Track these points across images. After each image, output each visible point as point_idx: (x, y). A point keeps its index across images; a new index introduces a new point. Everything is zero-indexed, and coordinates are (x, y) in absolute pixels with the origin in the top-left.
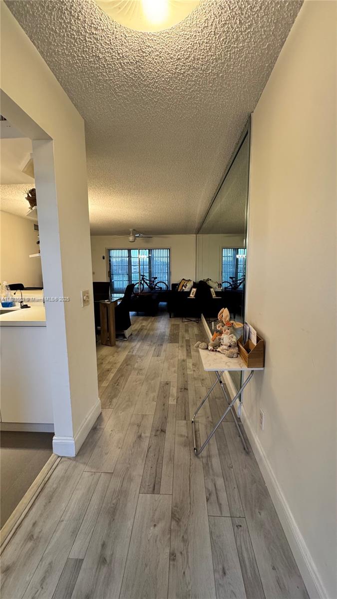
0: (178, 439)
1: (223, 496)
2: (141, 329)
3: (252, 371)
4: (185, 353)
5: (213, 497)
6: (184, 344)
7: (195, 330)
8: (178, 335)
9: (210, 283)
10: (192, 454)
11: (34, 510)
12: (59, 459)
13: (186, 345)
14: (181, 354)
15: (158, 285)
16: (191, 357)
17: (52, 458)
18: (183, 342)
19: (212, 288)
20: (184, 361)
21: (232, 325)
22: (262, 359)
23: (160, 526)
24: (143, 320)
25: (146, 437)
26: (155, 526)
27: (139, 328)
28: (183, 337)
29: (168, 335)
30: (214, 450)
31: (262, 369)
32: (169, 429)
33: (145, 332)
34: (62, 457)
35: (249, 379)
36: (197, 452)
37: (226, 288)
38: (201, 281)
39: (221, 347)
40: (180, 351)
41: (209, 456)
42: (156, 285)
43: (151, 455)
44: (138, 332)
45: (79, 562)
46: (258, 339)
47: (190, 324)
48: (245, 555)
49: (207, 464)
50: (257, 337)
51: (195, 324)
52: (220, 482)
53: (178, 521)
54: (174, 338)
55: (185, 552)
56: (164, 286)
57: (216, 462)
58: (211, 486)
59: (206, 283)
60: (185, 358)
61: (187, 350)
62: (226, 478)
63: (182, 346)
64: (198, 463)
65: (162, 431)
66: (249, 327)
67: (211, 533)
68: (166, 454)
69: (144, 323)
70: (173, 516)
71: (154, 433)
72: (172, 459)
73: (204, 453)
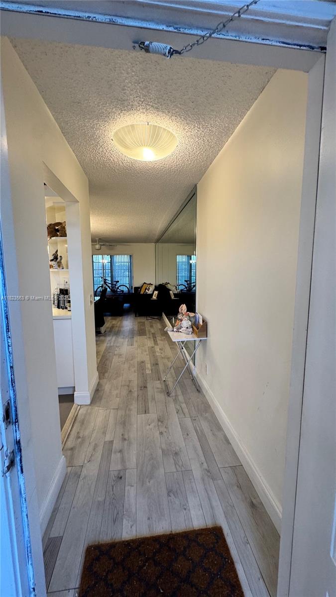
0: (156, 390)
1: (186, 411)
2: (113, 327)
3: (201, 340)
4: (153, 342)
5: (180, 411)
6: (151, 336)
7: (159, 326)
8: (145, 330)
9: (169, 286)
10: (166, 395)
11: (75, 428)
12: (79, 407)
13: (153, 337)
14: (149, 343)
15: (120, 288)
16: (158, 344)
17: (75, 406)
18: (149, 335)
19: (170, 290)
20: (152, 347)
21: (188, 315)
22: (205, 333)
23: (153, 425)
24: (112, 319)
25: (135, 391)
26: (149, 425)
27: (110, 326)
28: (149, 331)
29: (137, 330)
30: (179, 393)
31: (206, 338)
32: (149, 386)
33: (117, 329)
34: (81, 405)
35: (199, 345)
36: (168, 394)
37: (182, 290)
38: (160, 285)
39: (182, 329)
40: (148, 341)
41: (176, 396)
42: (118, 288)
43: (140, 399)
44: (111, 329)
45: (111, 442)
46: (203, 321)
47: (153, 321)
48: (198, 428)
49: (176, 399)
50: (203, 320)
51: (158, 321)
52: (184, 405)
53: (162, 422)
54: (142, 332)
55: (167, 431)
56: (125, 290)
57: (181, 398)
58: (178, 407)
59: (166, 287)
60: (153, 345)
61: (154, 340)
62: (187, 404)
63: (149, 338)
64: (170, 399)
65: (144, 387)
66: (198, 315)
67: (180, 424)
68: (150, 398)
69: (114, 322)
70: (159, 420)
71: (139, 389)
72: (153, 399)
73: (173, 394)
